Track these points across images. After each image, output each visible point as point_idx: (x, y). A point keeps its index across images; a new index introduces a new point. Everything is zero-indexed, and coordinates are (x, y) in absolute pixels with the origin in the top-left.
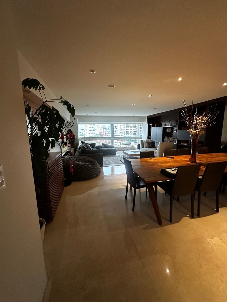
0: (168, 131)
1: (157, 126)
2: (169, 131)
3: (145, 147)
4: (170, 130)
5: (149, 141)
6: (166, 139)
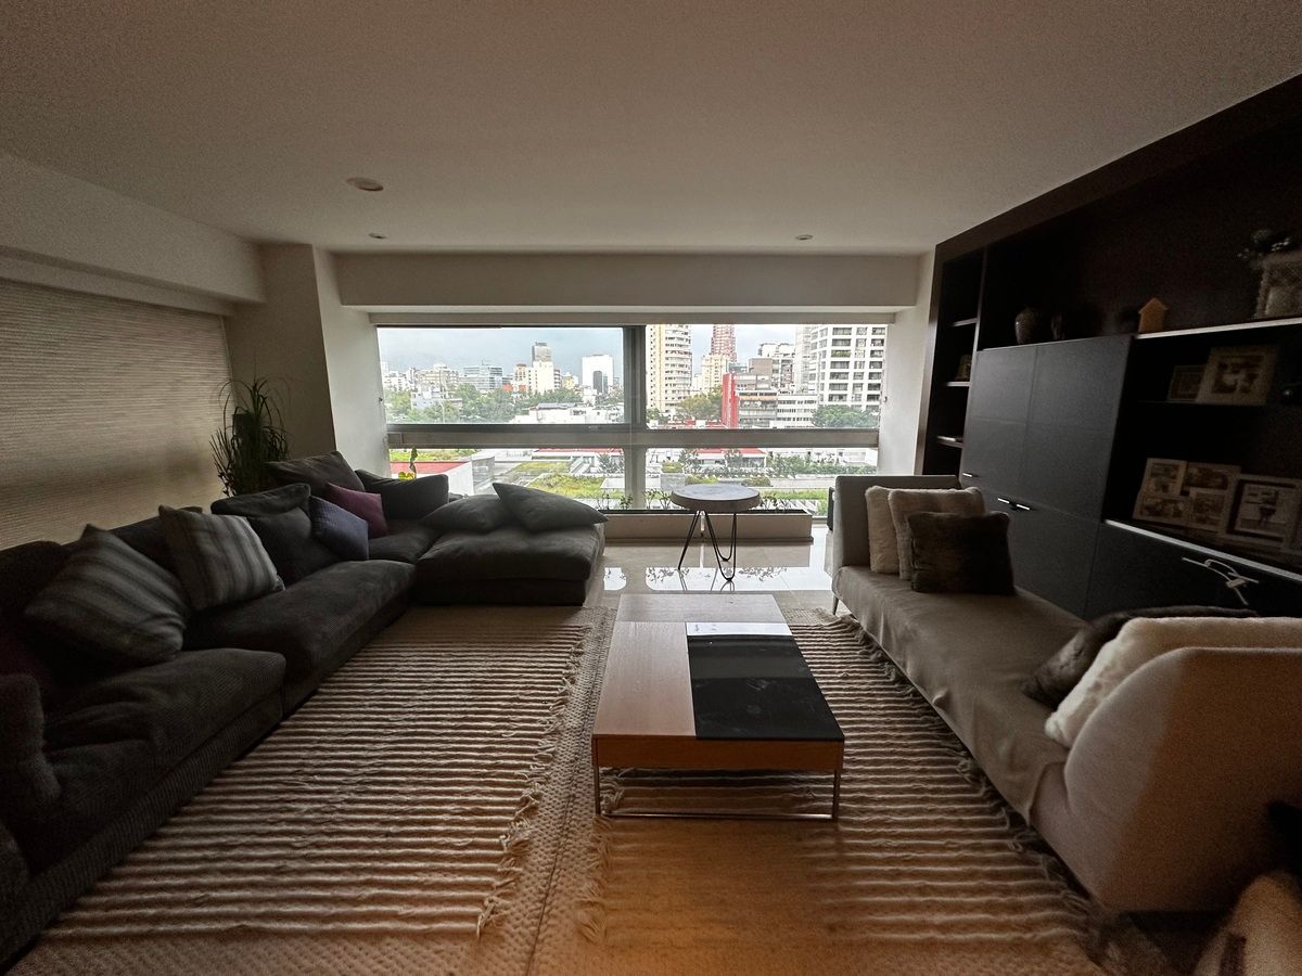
0: (1221, 388)
1: (1037, 335)
2: (1231, 390)
3: (874, 566)
4: (1259, 384)
5: (932, 503)
6: (1165, 488)
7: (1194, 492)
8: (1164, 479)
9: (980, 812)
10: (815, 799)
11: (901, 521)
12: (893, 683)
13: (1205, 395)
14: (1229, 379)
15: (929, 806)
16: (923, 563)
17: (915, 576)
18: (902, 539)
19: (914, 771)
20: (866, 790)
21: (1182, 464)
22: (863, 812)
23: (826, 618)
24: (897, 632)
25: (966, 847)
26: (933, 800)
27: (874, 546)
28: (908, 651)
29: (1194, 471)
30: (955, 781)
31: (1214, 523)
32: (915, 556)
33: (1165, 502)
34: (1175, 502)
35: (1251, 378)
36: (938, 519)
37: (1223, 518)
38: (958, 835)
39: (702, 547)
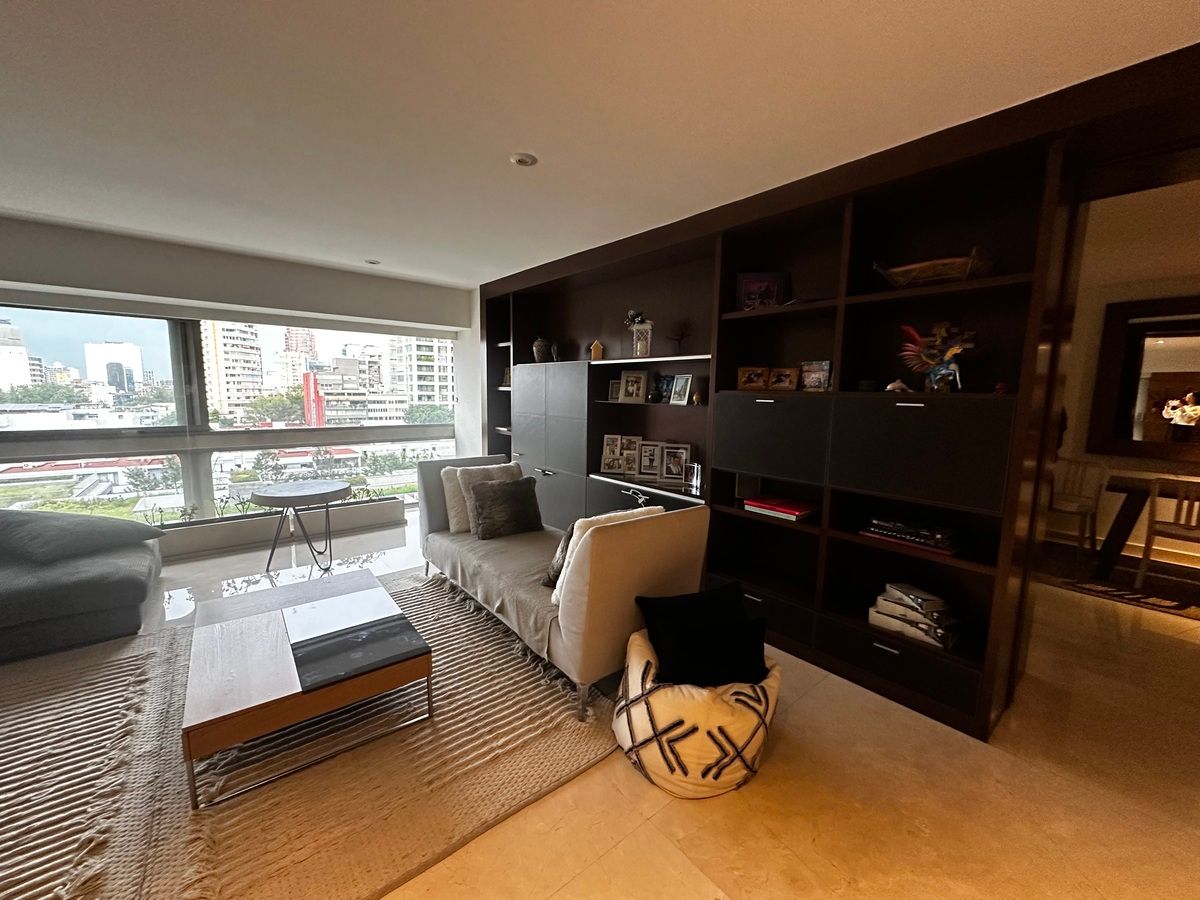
0: (628, 394)
1: (547, 358)
2: (631, 395)
3: (453, 528)
4: (642, 392)
5: (488, 475)
6: (613, 452)
7: (625, 452)
8: (614, 446)
9: (527, 671)
10: (415, 709)
11: (467, 490)
12: (473, 612)
13: (622, 399)
14: (630, 389)
15: (496, 681)
16: (485, 518)
17: (480, 529)
18: (470, 504)
19: (487, 664)
20: (453, 689)
21: (619, 437)
22: (451, 703)
23: (420, 581)
24: (469, 571)
25: (518, 695)
26: (499, 677)
27: (451, 514)
28: (478, 583)
29: (624, 441)
30: (514, 659)
31: (634, 470)
32: (479, 514)
33: (614, 460)
34: (618, 460)
35: (638, 389)
36: (493, 485)
37: (636, 466)
38: (514, 690)
39: (293, 547)
